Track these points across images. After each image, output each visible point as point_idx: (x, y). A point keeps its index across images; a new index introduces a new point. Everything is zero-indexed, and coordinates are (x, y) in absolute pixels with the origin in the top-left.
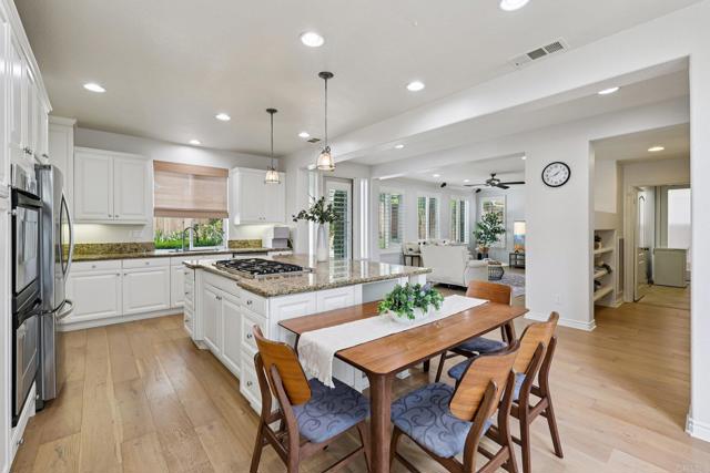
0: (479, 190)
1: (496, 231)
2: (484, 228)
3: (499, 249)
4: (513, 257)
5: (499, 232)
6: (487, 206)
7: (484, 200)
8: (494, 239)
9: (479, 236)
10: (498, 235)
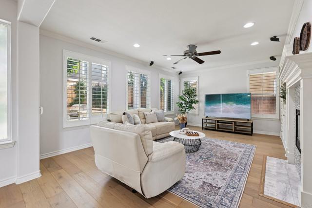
0: (180, 73)
1: (192, 102)
2: (184, 99)
3: (194, 115)
4: (204, 121)
5: (194, 103)
6: (186, 84)
7: (184, 80)
8: (191, 108)
9: (181, 105)
10: (193, 105)
